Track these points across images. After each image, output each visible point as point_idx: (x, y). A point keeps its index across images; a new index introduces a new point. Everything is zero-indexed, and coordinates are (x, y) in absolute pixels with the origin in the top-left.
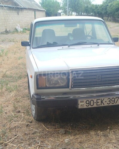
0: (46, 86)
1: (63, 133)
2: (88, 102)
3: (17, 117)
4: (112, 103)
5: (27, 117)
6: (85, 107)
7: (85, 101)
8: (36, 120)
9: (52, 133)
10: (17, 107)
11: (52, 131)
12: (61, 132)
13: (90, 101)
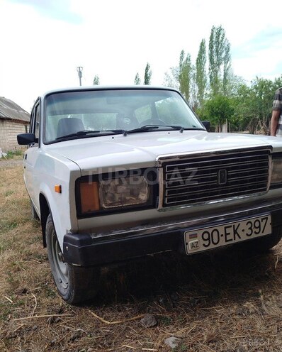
0: (101, 208)
1: (153, 324)
2: (206, 236)
3: (21, 304)
4: (256, 233)
5: (45, 301)
6: (202, 249)
7: (200, 233)
8: (73, 304)
9: (124, 329)
10: (17, 282)
11: (122, 324)
12: (146, 323)
13: (210, 232)
